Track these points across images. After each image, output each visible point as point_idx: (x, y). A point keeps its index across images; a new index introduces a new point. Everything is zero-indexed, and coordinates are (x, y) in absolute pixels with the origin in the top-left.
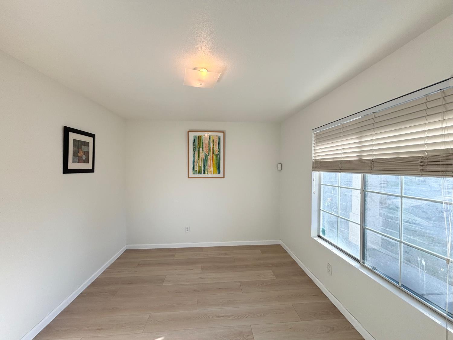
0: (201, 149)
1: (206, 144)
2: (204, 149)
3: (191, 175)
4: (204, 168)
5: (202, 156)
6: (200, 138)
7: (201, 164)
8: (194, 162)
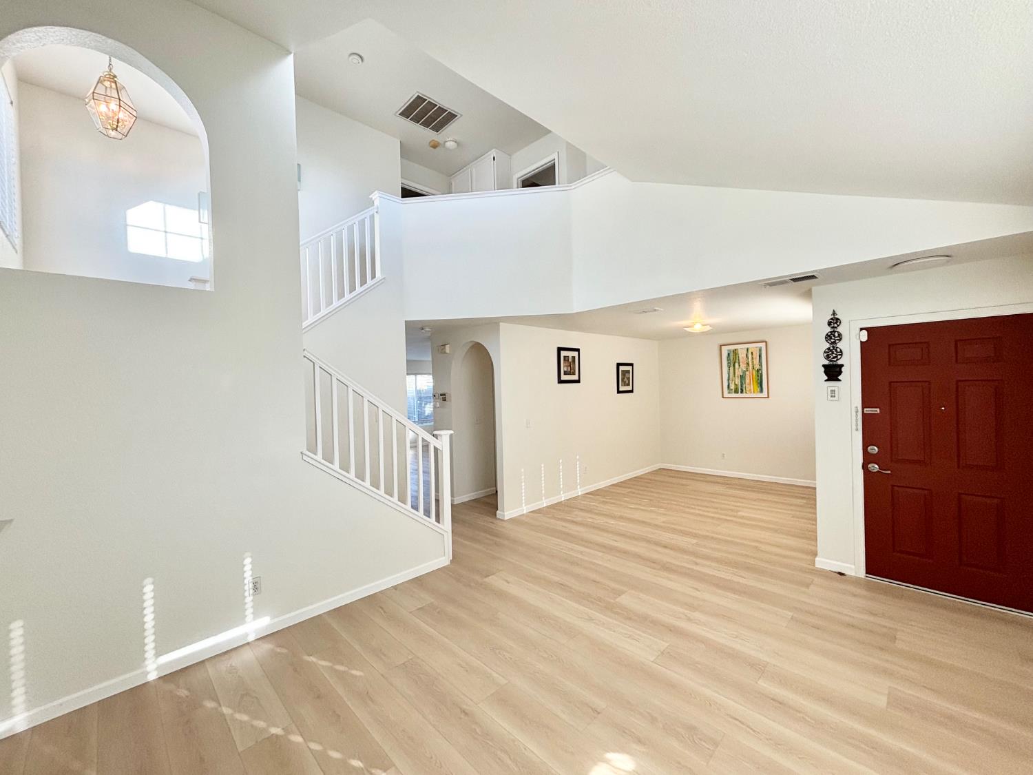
0: (737, 365)
1: (743, 358)
2: (741, 364)
3: (726, 394)
4: (742, 386)
5: (739, 372)
6: (735, 351)
7: (738, 381)
8: (729, 380)
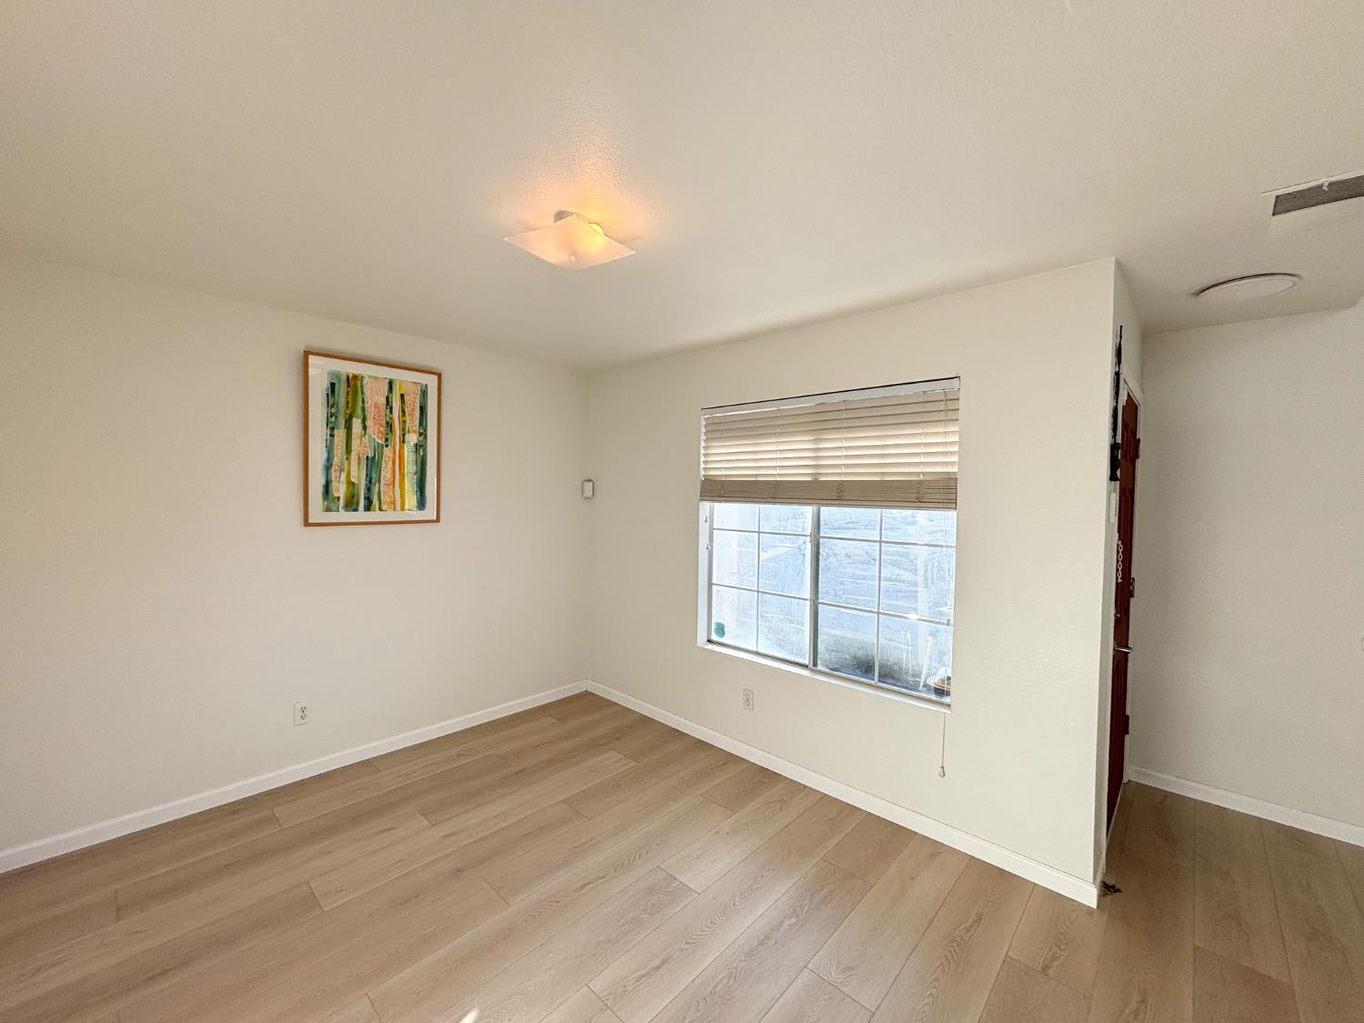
0: (357, 424)
1: (376, 406)
2: (369, 423)
3: (317, 514)
4: (369, 489)
5: (361, 446)
6: (353, 382)
7: (358, 475)
8: (328, 468)
